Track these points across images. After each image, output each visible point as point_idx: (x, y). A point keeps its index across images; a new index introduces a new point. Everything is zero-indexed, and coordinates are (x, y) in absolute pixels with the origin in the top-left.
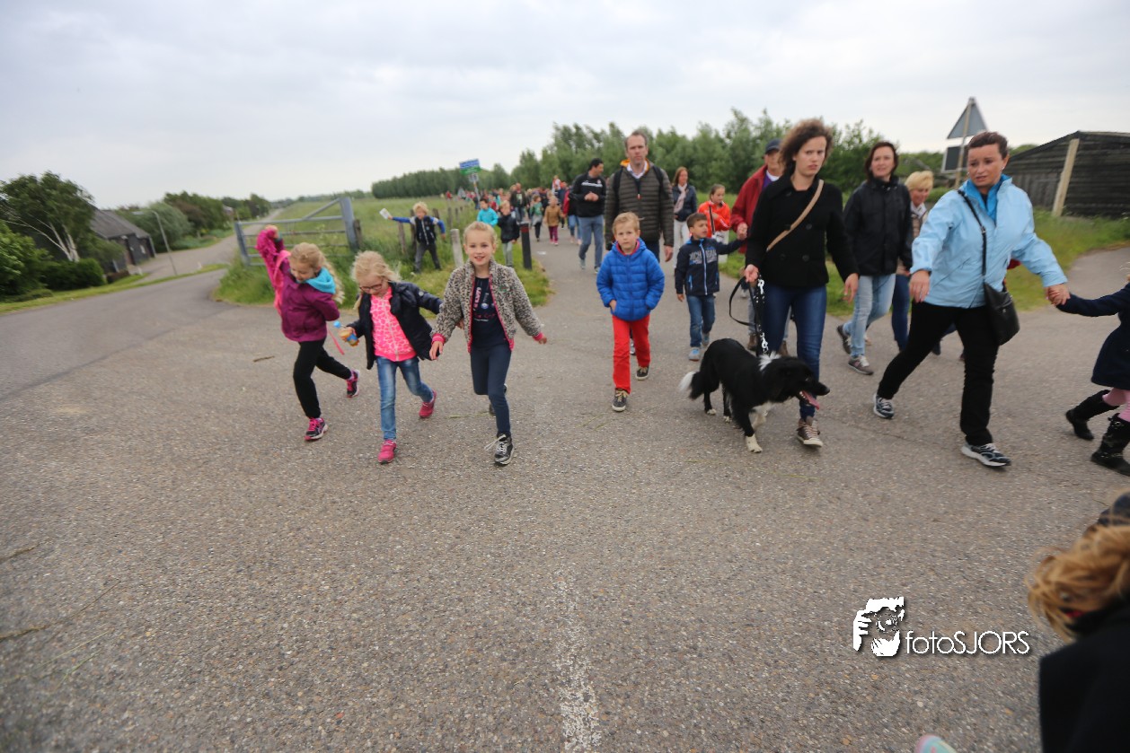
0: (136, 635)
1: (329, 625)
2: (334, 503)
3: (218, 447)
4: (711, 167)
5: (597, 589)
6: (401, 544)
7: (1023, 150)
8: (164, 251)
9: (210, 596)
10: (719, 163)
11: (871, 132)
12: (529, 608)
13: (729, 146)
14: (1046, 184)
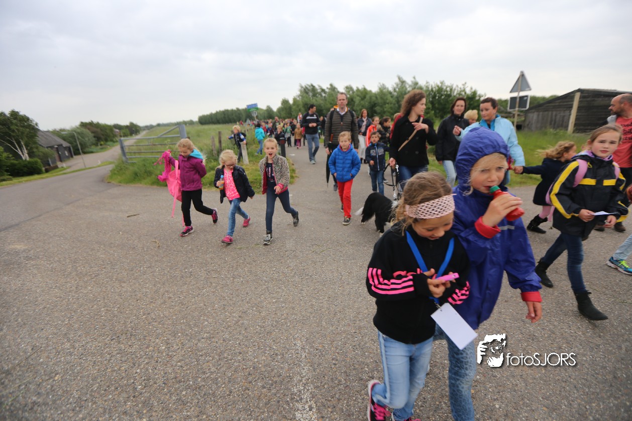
0: (49, 379)
1: (164, 370)
2: (170, 298)
3: (104, 267)
4: (386, 107)
5: (318, 345)
6: (208, 321)
7: (551, 99)
8: (79, 154)
9: (93, 354)
10: (390, 106)
11: (471, 89)
12: (279, 357)
13: (395, 96)
14: (564, 116)
